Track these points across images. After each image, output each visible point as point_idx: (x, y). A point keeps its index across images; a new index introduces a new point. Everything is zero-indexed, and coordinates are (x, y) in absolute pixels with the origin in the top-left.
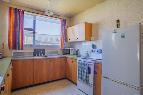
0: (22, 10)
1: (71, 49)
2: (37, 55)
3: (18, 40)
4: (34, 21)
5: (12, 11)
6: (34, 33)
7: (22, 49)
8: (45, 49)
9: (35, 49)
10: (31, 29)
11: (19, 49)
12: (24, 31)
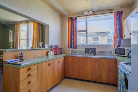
0: (76, 17)
1: (126, 48)
2: (87, 53)
3: (73, 41)
4: (87, 22)
5: (70, 20)
6: (87, 33)
7: (76, 48)
8: (95, 48)
9: (86, 48)
10: (83, 30)
11: (74, 48)
12: (77, 33)
